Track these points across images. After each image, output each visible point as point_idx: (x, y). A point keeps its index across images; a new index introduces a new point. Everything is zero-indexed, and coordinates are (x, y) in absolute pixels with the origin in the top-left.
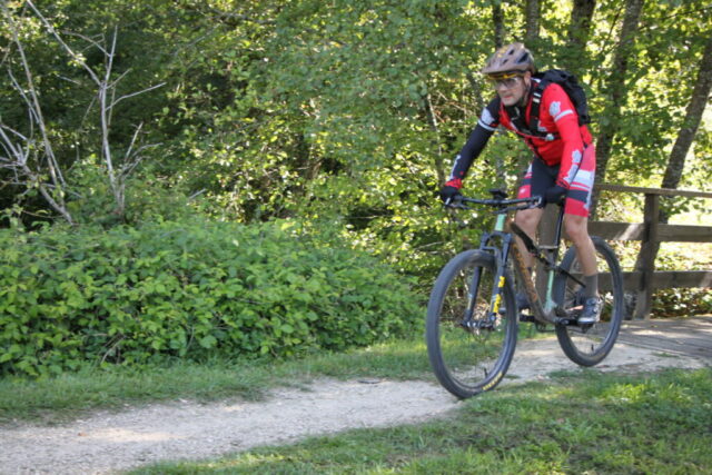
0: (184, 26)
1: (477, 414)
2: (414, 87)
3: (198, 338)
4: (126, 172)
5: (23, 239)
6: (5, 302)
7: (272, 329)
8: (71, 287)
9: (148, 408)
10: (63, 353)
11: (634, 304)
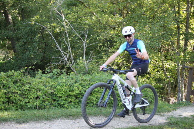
0: (103, 29)
1: (172, 124)
2: (157, 44)
4: (89, 62)
5: (66, 76)
6: (62, 91)
8: (76, 88)
10: (74, 103)
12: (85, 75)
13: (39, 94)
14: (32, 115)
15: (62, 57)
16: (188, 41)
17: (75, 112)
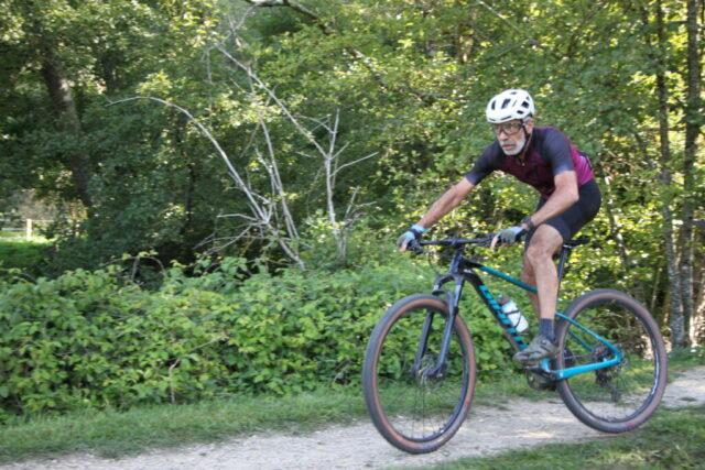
0: (391, 106)
4: (347, 226)
5: (270, 281)
6: (258, 335)
8: (307, 321)
10: (302, 376)
12: (336, 274)
13: (176, 349)
14: (153, 426)
15: (253, 216)
16: (700, 132)
17: (308, 407)
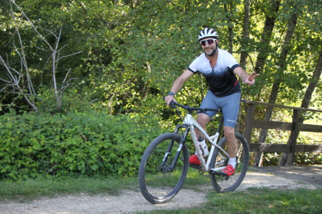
1: (214, 206)
3: (91, 166)
4: (63, 90)
5: (15, 117)
6: (5, 146)
7: (124, 163)
8: (34, 140)
9: (66, 196)
10: (29, 170)
11: (287, 158)
15: (9, 80)
16: (248, 55)
17: (30, 187)
